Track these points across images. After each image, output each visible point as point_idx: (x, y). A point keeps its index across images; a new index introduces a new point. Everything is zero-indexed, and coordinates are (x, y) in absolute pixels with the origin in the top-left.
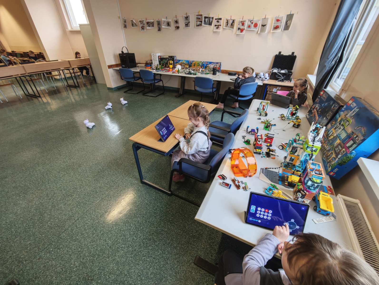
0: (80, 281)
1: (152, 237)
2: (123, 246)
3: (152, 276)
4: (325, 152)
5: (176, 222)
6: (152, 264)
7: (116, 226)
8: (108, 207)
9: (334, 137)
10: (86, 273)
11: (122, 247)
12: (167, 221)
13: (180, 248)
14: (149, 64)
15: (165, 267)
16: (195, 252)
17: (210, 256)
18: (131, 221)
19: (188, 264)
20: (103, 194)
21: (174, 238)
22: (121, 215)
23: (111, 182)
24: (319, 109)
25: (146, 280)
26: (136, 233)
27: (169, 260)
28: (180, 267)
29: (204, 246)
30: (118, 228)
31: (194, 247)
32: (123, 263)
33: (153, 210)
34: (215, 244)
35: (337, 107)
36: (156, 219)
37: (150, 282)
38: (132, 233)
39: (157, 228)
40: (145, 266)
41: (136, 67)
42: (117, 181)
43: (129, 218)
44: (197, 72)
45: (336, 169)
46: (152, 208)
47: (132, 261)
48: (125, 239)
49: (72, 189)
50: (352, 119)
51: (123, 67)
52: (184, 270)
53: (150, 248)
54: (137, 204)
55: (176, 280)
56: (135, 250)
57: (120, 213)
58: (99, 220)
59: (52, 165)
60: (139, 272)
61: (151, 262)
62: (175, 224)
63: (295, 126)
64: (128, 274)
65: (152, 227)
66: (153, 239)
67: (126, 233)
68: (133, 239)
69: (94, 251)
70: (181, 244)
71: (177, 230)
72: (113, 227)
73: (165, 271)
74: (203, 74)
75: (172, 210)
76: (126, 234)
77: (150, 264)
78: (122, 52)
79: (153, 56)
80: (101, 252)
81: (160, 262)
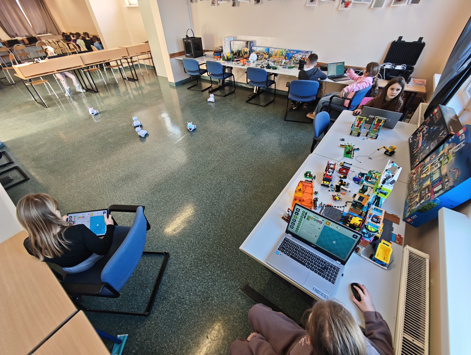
0: (136, 285)
1: (203, 259)
2: (176, 262)
3: (200, 294)
4: (411, 192)
5: (229, 247)
6: (200, 283)
7: (170, 243)
8: (163, 222)
9: (427, 176)
10: (142, 281)
11: (174, 263)
12: (219, 245)
13: (230, 273)
14: (219, 53)
15: (213, 288)
16: (244, 279)
17: (259, 286)
18: (184, 240)
19: (236, 289)
20: (159, 209)
21: (225, 262)
22: (175, 232)
23: (167, 197)
24: (426, 133)
25: (194, 296)
26: (188, 252)
27: (218, 282)
28: (228, 290)
29: (254, 275)
30: (171, 244)
31: (244, 275)
32: (174, 277)
33: (207, 232)
34: (266, 274)
35: (445, 134)
36: (209, 242)
37: (197, 298)
38: (184, 251)
39: (209, 250)
40: (194, 284)
41: (203, 56)
42: (173, 197)
43: (182, 237)
44: (278, 65)
45: (414, 216)
46: (206, 230)
47: (182, 277)
48: (178, 256)
49: (130, 200)
50: (454, 156)
51: (187, 56)
52: (231, 294)
53: (201, 268)
54: (192, 224)
55: (221, 301)
56: (186, 268)
57: (174, 230)
58: (155, 234)
59: (112, 173)
60: (188, 288)
61: (200, 281)
62: (227, 248)
63: (387, 153)
64: (178, 287)
65: (204, 249)
66: (204, 261)
67: (179, 250)
68: (185, 257)
69: (148, 262)
70: (231, 270)
71: (229, 255)
72: (167, 243)
73: (212, 291)
74: (286, 68)
75: (226, 234)
76: (179, 252)
77: (198, 282)
78: (187, 36)
79: (223, 42)
80: (155, 265)
81: (208, 283)
